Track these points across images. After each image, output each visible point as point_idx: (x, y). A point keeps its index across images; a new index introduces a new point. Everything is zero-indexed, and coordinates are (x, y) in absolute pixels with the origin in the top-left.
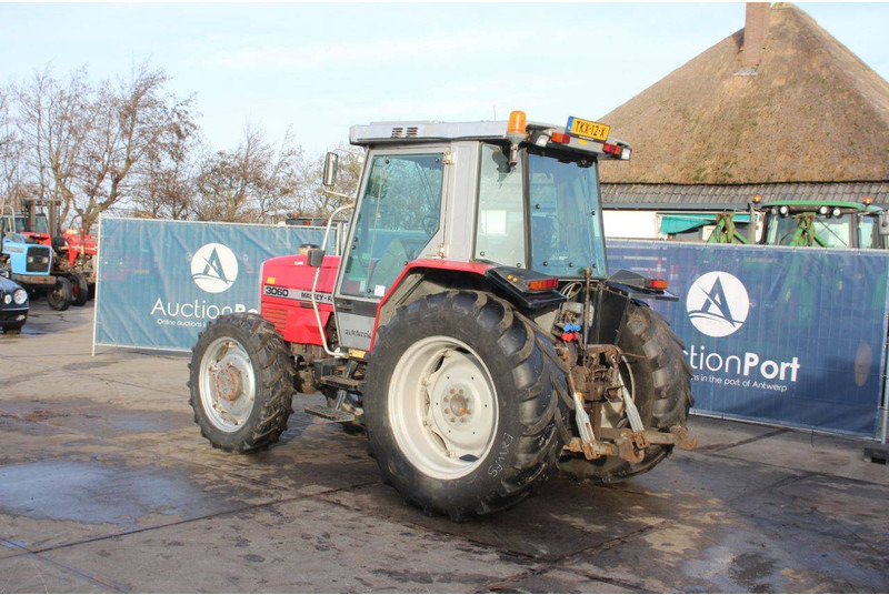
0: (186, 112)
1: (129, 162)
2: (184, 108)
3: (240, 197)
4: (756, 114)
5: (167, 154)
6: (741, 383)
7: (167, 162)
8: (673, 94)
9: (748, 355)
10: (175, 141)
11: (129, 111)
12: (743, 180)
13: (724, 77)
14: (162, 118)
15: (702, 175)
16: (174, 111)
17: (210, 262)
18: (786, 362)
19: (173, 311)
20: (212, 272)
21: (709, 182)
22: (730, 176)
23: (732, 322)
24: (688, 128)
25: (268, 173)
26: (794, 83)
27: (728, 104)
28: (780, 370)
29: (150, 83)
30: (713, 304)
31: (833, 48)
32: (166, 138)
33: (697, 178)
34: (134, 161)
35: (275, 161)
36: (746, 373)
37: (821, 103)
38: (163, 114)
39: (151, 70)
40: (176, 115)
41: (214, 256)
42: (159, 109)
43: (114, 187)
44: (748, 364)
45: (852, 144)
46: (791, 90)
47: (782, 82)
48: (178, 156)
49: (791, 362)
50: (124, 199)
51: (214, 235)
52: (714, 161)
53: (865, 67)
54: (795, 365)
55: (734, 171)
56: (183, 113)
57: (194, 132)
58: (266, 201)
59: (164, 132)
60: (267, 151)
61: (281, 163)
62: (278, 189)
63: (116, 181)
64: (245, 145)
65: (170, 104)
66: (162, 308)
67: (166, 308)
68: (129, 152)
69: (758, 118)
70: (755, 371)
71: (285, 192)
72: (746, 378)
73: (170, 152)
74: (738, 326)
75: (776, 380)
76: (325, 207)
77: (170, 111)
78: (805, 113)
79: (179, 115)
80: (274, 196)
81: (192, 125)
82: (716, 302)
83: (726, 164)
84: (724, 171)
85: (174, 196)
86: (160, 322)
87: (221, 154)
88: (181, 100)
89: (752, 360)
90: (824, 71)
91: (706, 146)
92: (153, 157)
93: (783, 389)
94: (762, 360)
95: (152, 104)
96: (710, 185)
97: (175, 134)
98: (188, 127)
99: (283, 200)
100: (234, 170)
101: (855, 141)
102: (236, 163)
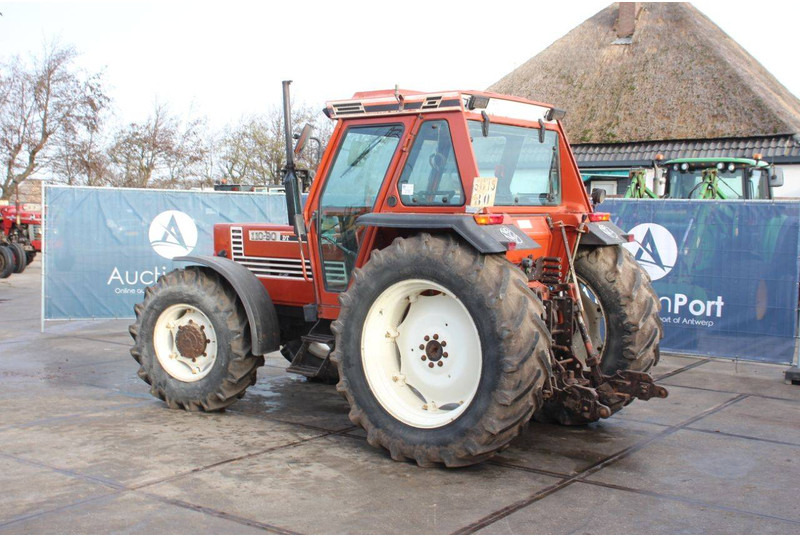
0: (99, 86)
1: (46, 135)
2: (97, 81)
3: (151, 166)
4: (633, 80)
5: (81, 125)
6: (672, 320)
7: (82, 134)
8: (557, 62)
9: (678, 296)
10: (90, 114)
11: (41, 86)
12: (625, 139)
13: (601, 46)
14: (75, 91)
15: (588, 136)
16: (87, 84)
17: (169, 229)
18: (711, 300)
19: (132, 278)
20: (171, 238)
21: (594, 142)
22: (614, 136)
23: (662, 267)
24: (572, 93)
25: (177, 142)
26: (665, 51)
27: (607, 70)
28: (706, 307)
29: (60, 58)
30: (645, 252)
31: (699, 19)
32: (81, 111)
33: (583, 139)
34: (50, 133)
35: (182, 130)
36: (676, 311)
37: (690, 68)
38: (76, 88)
39: (62, 46)
40: (88, 89)
41: (173, 222)
42: (72, 83)
43: (32, 159)
44: (678, 304)
45: (721, 105)
46: (663, 57)
47: (655, 51)
48: (92, 127)
49: (716, 300)
50: (42, 170)
51: (171, 202)
52: (597, 123)
53: (725, 36)
54: (719, 303)
55: (616, 131)
56: (95, 87)
57: (108, 104)
58: (176, 169)
59: (79, 105)
60: (174, 122)
61: (188, 132)
62: (188, 157)
63: (33, 153)
64: (154, 117)
65: (82, 78)
66: (119, 277)
67: (123, 276)
68: (45, 124)
69: (635, 83)
70: (684, 309)
71: (194, 159)
72: (676, 316)
73: (85, 124)
74: (668, 270)
75: (704, 317)
76: (230, 172)
77: (82, 84)
78: (677, 77)
79: (92, 89)
80: (184, 164)
81: (105, 98)
82: (647, 250)
83: (609, 125)
84: (608, 132)
85: (89, 165)
86: (118, 291)
87: (133, 125)
88: (93, 75)
89: (681, 300)
90: (692, 39)
91: (590, 108)
92: (68, 128)
93: (710, 324)
94: (690, 300)
95: (65, 78)
96: (595, 146)
97: (89, 107)
98: (102, 100)
99: (193, 167)
100: (145, 140)
101: (723, 102)
102: (147, 133)
